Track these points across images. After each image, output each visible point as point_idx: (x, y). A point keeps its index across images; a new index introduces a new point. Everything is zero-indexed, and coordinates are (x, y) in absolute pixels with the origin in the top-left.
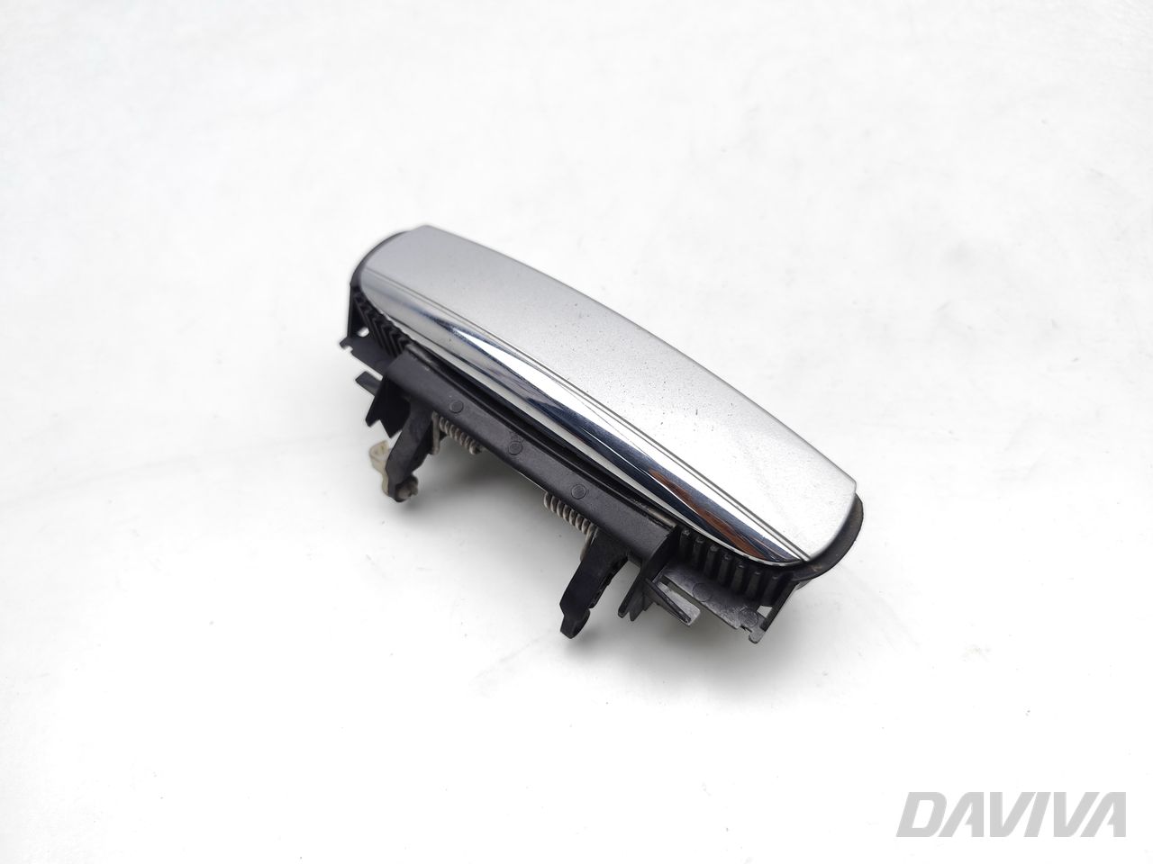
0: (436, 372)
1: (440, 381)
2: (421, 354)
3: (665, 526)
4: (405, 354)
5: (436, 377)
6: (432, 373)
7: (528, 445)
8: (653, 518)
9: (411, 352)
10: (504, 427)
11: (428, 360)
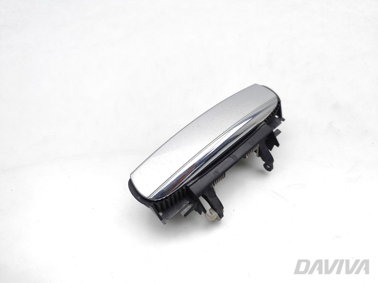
0: (201, 178)
1: (205, 177)
2: (193, 181)
3: (264, 124)
4: (191, 188)
5: (203, 178)
6: (201, 179)
7: (234, 154)
8: (262, 126)
9: (191, 185)
10: (226, 160)
11: (197, 179)
